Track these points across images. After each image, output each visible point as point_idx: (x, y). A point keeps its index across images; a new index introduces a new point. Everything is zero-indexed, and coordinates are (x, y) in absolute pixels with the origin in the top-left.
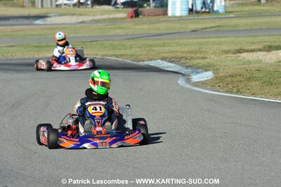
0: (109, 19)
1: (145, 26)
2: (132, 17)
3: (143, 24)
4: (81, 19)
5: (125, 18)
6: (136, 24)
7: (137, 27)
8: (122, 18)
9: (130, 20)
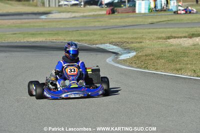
0: (94, 15)
1: (118, 20)
2: (109, 14)
3: (116, 18)
4: (74, 15)
5: (105, 15)
6: (111, 19)
7: (112, 21)
8: (102, 15)
9: (108, 15)
